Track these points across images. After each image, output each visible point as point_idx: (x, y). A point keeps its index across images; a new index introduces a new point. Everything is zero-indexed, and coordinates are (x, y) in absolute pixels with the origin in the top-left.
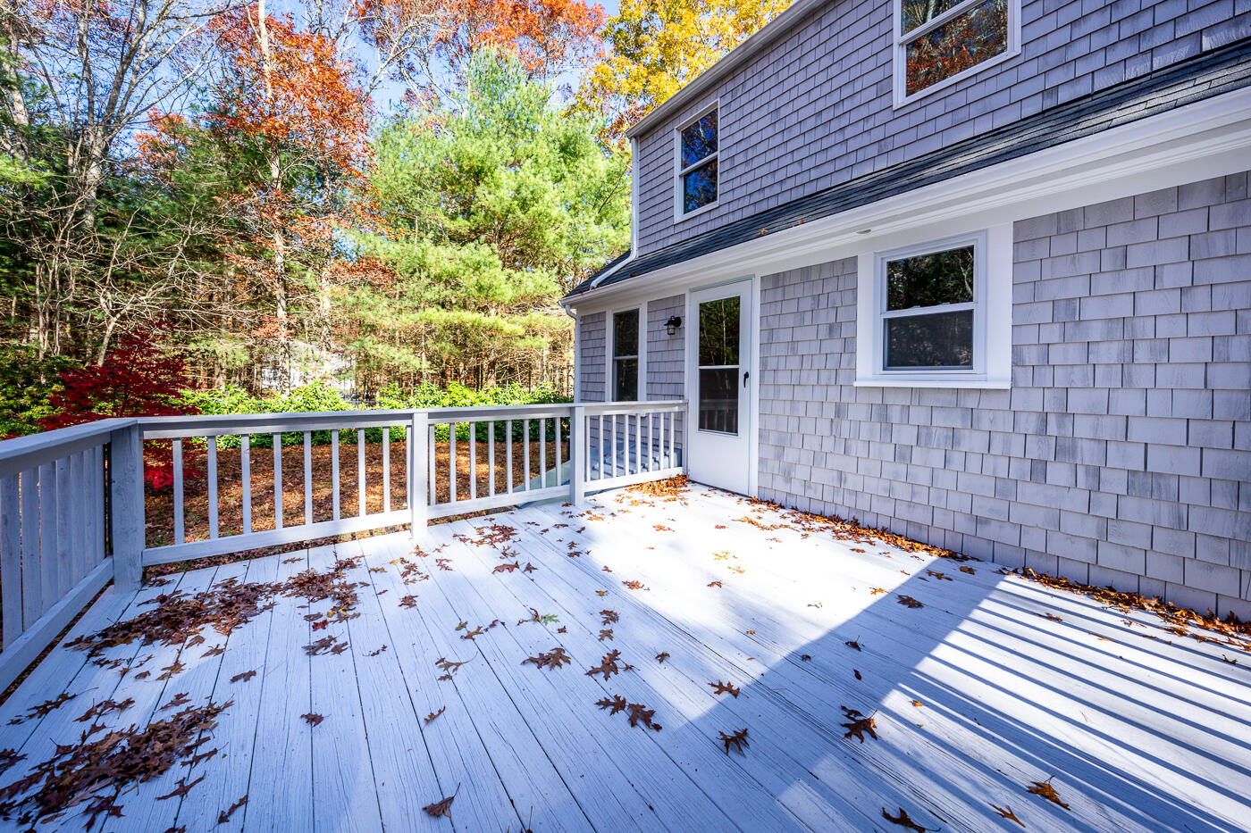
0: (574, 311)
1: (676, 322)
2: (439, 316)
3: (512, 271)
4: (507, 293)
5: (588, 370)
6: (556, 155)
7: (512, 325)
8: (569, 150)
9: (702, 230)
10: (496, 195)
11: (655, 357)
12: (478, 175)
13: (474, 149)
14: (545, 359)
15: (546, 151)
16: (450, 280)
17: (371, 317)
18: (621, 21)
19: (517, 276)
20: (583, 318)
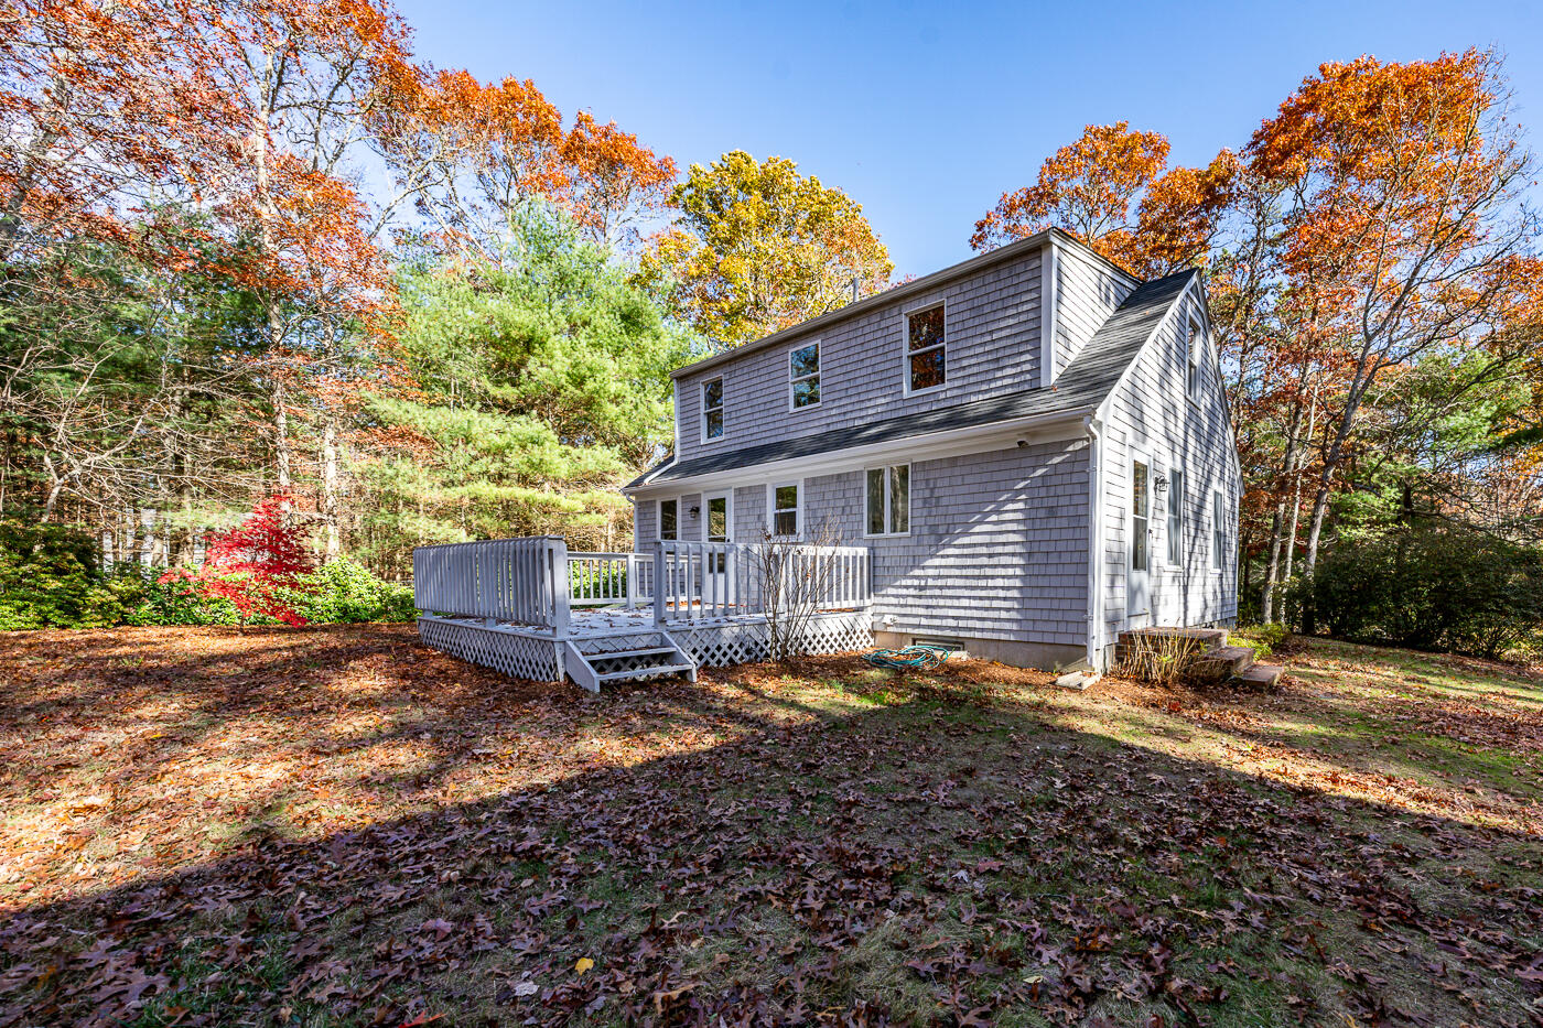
0: (633, 498)
1: (696, 510)
2: (486, 490)
3: (570, 448)
4: (563, 468)
5: (645, 540)
6: (616, 325)
7: (571, 500)
8: (631, 320)
9: (716, 452)
10: (550, 368)
11: (686, 531)
12: (529, 344)
13: (522, 318)
14: (610, 540)
15: (607, 323)
16: (499, 453)
17: (409, 490)
18: (690, 186)
19: (575, 452)
20: (640, 504)
